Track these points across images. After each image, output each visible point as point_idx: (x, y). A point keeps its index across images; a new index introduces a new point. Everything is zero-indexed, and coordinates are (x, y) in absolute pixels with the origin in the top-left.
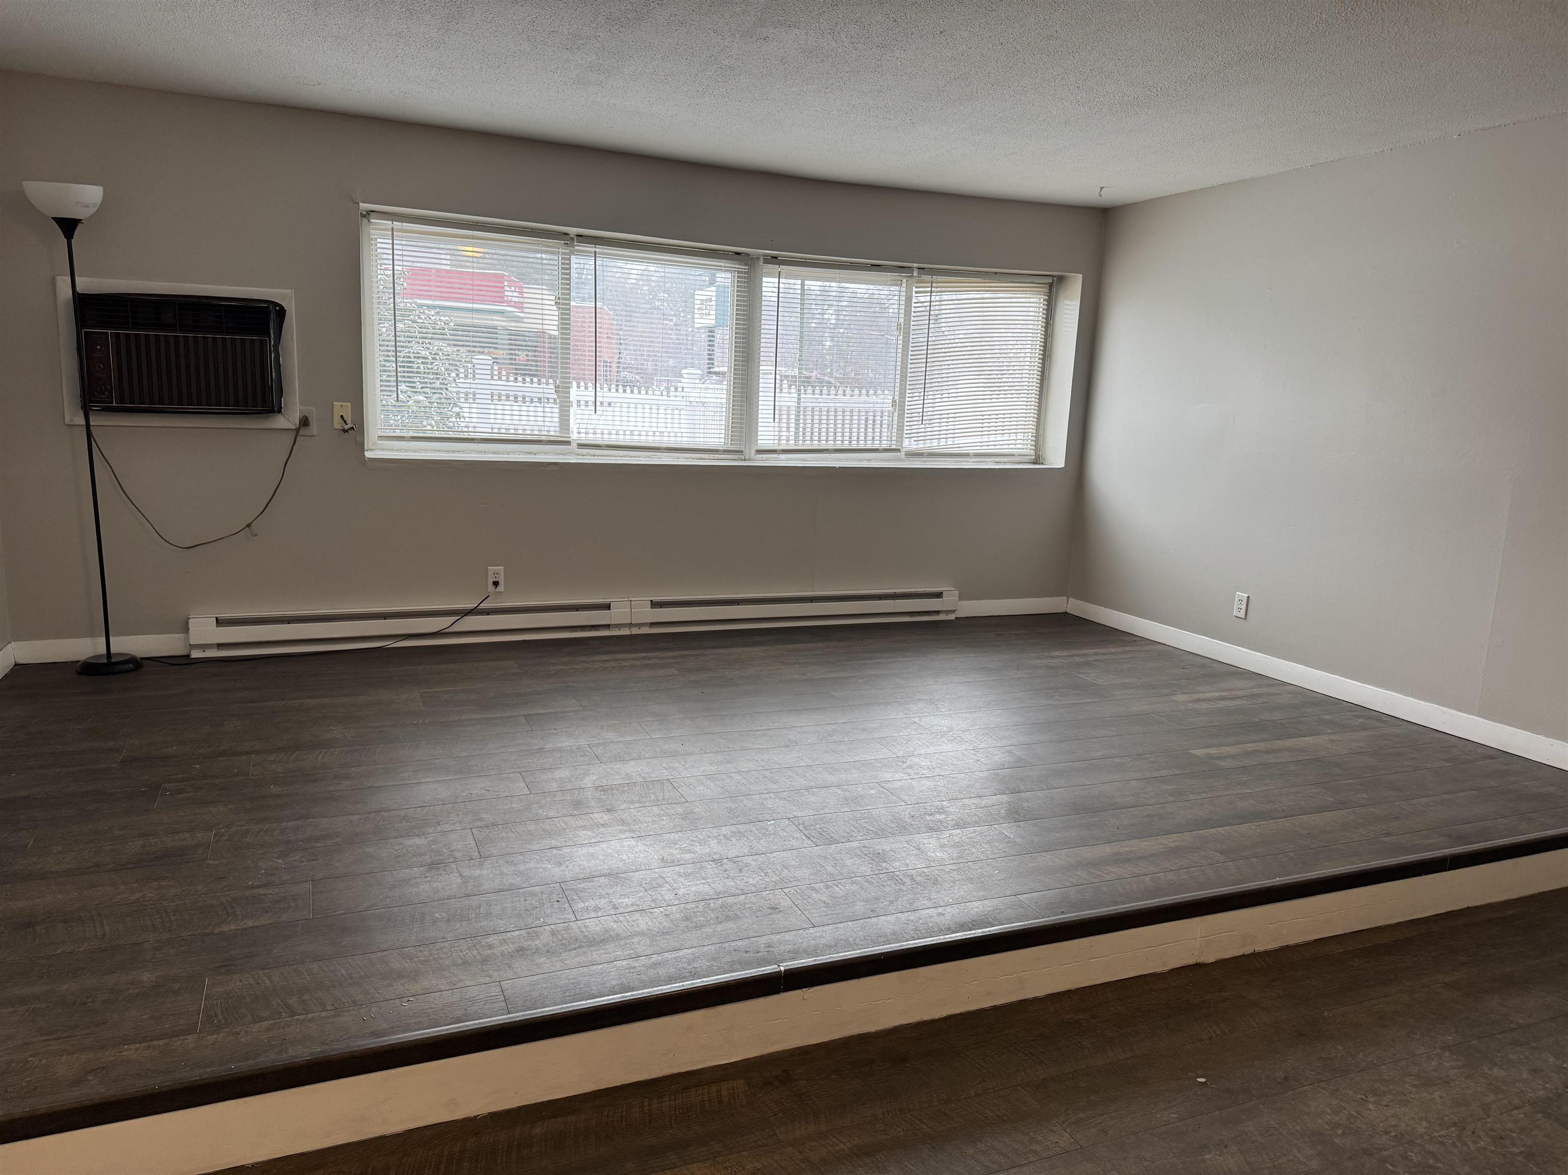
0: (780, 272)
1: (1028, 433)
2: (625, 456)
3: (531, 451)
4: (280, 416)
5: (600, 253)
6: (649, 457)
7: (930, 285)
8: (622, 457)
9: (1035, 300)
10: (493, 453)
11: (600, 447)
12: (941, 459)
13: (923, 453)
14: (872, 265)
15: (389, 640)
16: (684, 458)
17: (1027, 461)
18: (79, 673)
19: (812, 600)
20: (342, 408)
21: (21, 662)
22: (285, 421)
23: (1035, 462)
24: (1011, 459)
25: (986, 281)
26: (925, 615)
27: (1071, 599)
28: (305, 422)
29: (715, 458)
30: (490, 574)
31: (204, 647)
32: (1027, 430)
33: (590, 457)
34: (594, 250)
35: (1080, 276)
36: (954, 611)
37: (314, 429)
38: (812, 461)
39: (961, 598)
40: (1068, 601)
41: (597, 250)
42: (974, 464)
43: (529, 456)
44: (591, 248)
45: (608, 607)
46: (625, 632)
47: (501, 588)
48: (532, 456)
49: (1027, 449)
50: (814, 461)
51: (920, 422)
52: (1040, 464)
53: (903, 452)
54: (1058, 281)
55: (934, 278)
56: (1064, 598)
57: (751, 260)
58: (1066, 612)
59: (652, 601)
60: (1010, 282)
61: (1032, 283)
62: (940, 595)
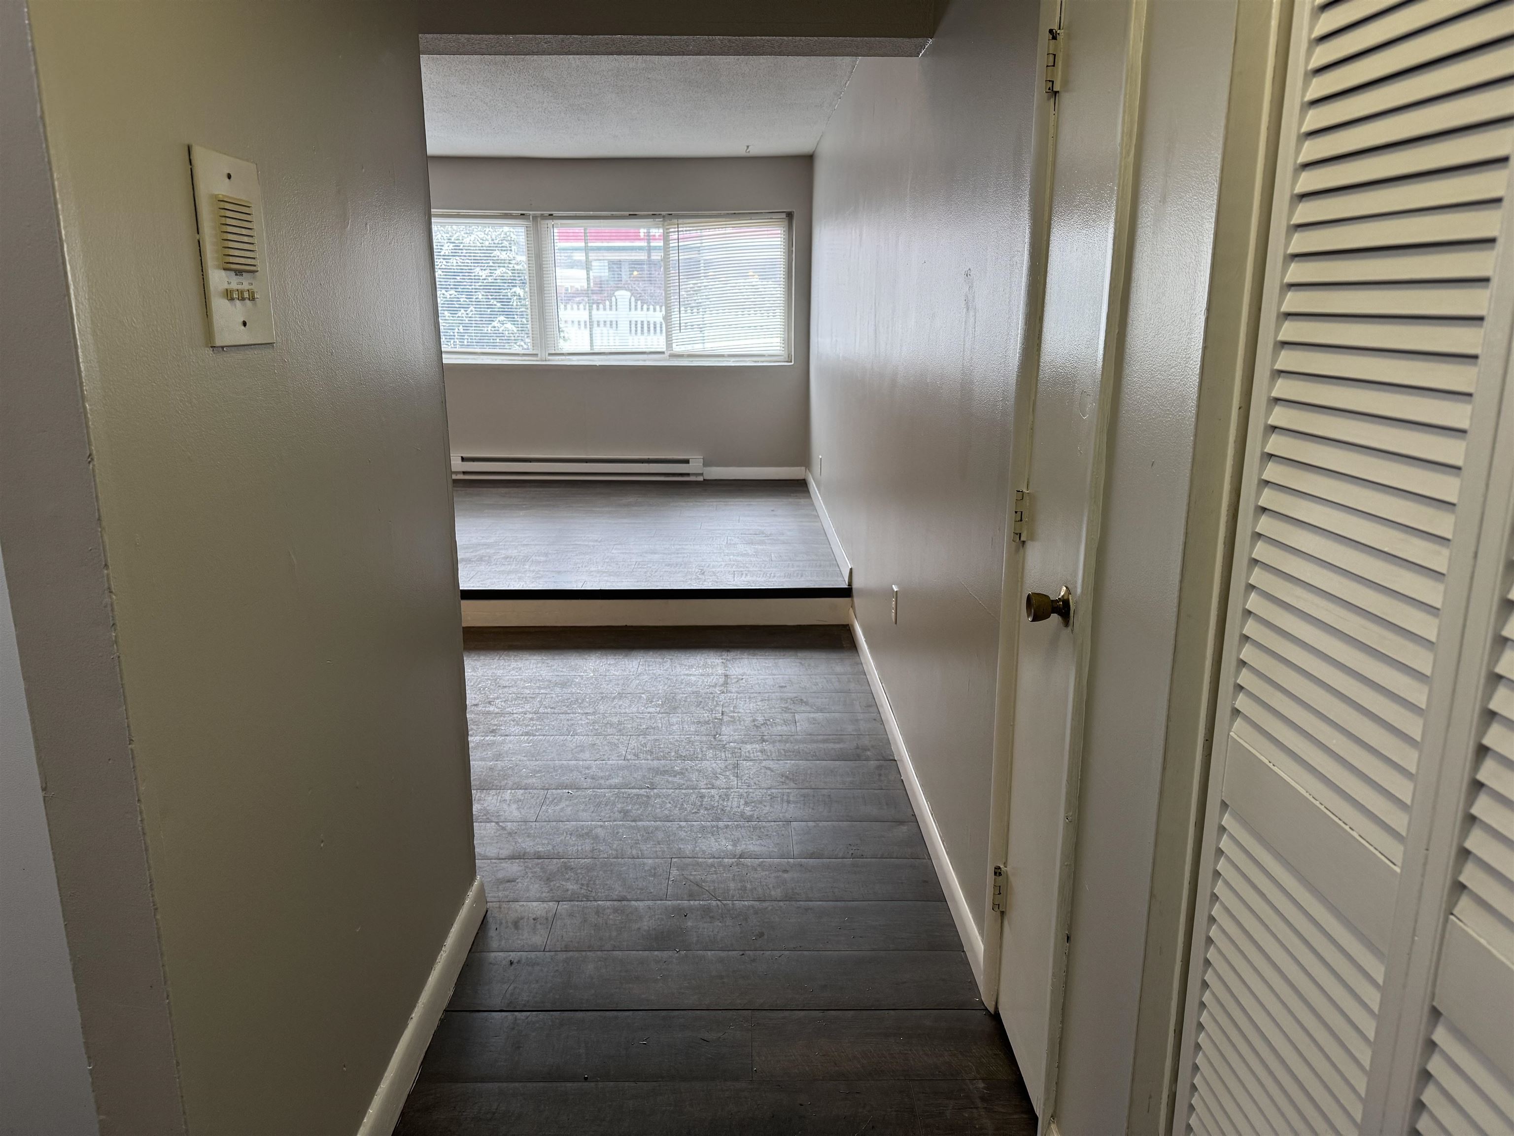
7: (677, 226)
9: (779, 232)
12: (702, 359)
13: (683, 354)
14: (629, 215)
16: (500, 359)
19: (586, 461)
25: (727, 220)
27: (806, 469)
29: (523, 359)
35: (795, 212)
39: (705, 464)
42: (735, 362)
49: (773, 350)
51: (678, 331)
53: (667, 354)
54: (790, 215)
55: (680, 221)
56: (803, 468)
57: (531, 219)
58: (804, 480)
59: (462, 457)
60: (751, 219)
61: (770, 219)
62: (687, 462)
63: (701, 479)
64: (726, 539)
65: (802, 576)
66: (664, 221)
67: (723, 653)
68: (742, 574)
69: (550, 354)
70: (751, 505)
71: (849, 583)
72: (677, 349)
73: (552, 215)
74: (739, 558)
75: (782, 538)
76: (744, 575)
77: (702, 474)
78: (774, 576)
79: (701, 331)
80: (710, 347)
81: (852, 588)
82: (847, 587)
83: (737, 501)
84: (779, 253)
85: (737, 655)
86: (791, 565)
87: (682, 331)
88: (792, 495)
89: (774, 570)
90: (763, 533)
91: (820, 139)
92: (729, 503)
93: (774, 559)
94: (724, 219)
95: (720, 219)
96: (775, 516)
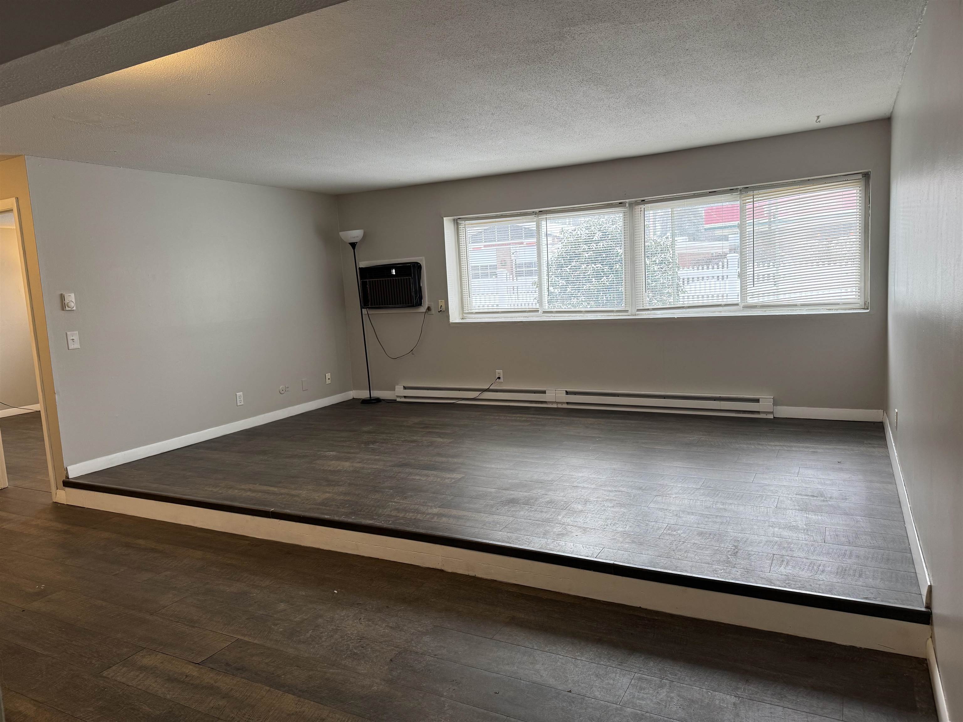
1: (851, 287)
3: (526, 316)
4: (422, 307)
5: (548, 218)
7: (752, 197)
8: (562, 317)
9: (855, 191)
10: (510, 318)
11: (553, 312)
12: (778, 309)
13: (757, 306)
15: (456, 400)
16: (600, 316)
18: (361, 403)
19: (664, 397)
20: (441, 303)
21: (355, 397)
22: (423, 309)
25: (801, 186)
28: (429, 309)
29: (617, 315)
30: (497, 373)
31: (400, 397)
32: (853, 285)
33: (553, 318)
37: (433, 311)
39: (775, 403)
40: (883, 413)
42: (808, 311)
43: (525, 318)
45: (544, 392)
46: (555, 406)
47: (502, 380)
48: (527, 318)
49: (848, 299)
50: (680, 314)
51: (752, 286)
53: (741, 305)
54: (866, 176)
55: (756, 192)
56: (881, 411)
57: (627, 206)
58: (882, 423)
59: (566, 391)
60: (826, 183)
61: (846, 181)
62: (757, 401)
63: (771, 417)
64: (776, 500)
65: (860, 576)
66: (741, 194)
67: (740, 685)
68: (783, 561)
69: (638, 310)
70: (817, 452)
71: (926, 603)
72: (751, 301)
73: (644, 201)
74: (785, 533)
75: (843, 505)
76: (785, 563)
77: (772, 413)
78: (823, 571)
79: (775, 285)
80: (783, 298)
81: (931, 613)
82: (924, 609)
83: (803, 447)
84: (855, 211)
85: (757, 693)
86: (848, 553)
87: (755, 285)
88: (865, 442)
89: (825, 559)
90: (822, 495)
91: (897, 96)
92: (794, 449)
93: (828, 538)
94: (798, 186)
95: (795, 187)
96: (841, 470)
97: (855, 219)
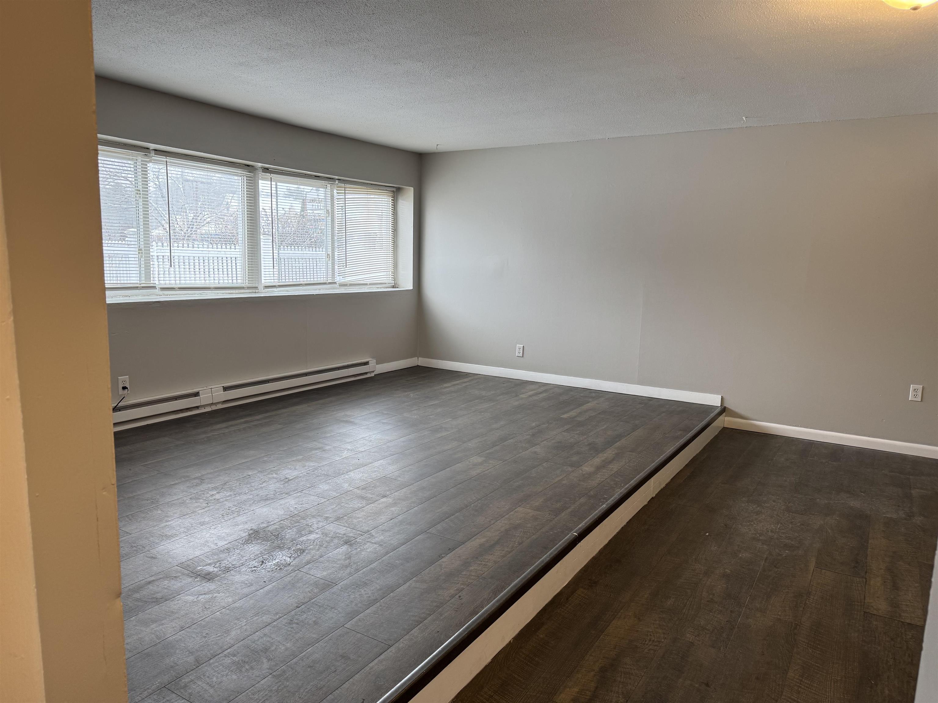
0: (271, 178)
1: (389, 271)
2: (186, 294)
5: (170, 162)
6: (200, 294)
7: (344, 189)
8: (184, 295)
9: (388, 200)
11: (174, 289)
12: (354, 287)
13: (347, 284)
14: (315, 176)
16: (222, 293)
17: (390, 286)
19: (306, 374)
23: (393, 287)
24: (384, 286)
26: (361, 376)
27: (419, 358)
29: (240, 292)
30: (120, 382)
32: (388, 270)
33: (165, 296)
34: (165, 160)
35: (412, 189)
36: (373, 372)
38: (291, 291)
39: (377, 363)
40: (418, 359)
41: (167, 160)
44: (164, 159)
45: (197, 394)
46: (208, 409)
48: (128, 298)
49: (389, 280)
50: (292, 291)
51: (345, 267)
52: (396, 287)
53: (338, 283)
54: (398, 190)
55: (346, 185)
56: (416, 358)
59: (224, 387)
61: (386, 190)
62: (368, 363)
63: (373, 375)
81: (726, 406)
94: (363, 187)
97: (386, 220)
